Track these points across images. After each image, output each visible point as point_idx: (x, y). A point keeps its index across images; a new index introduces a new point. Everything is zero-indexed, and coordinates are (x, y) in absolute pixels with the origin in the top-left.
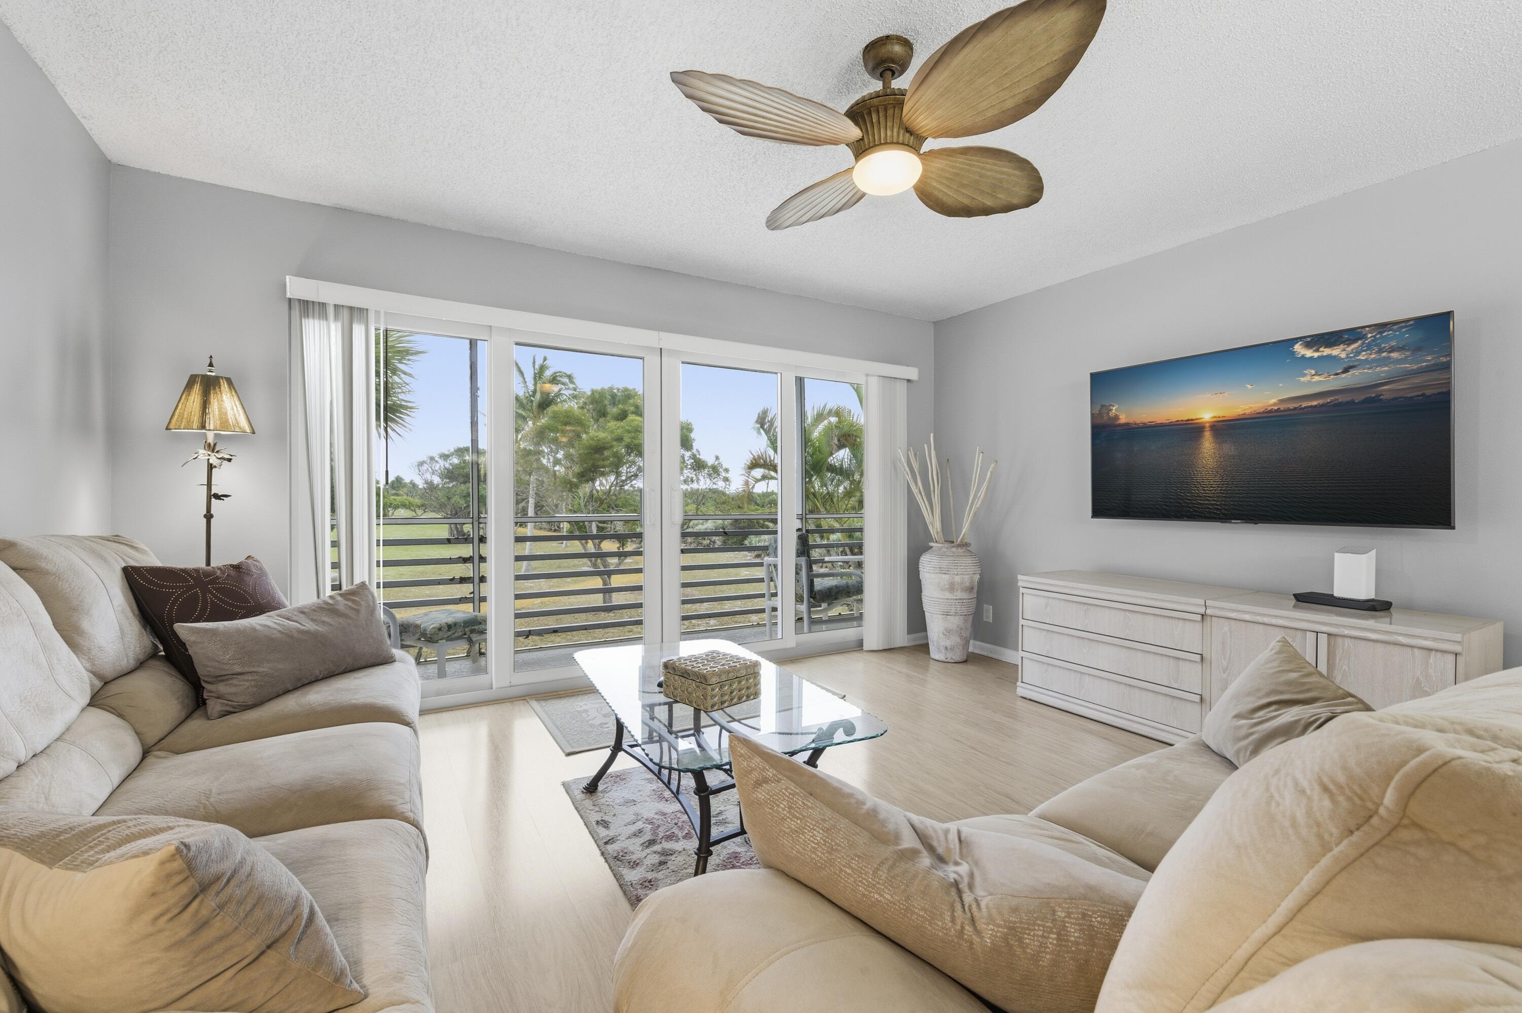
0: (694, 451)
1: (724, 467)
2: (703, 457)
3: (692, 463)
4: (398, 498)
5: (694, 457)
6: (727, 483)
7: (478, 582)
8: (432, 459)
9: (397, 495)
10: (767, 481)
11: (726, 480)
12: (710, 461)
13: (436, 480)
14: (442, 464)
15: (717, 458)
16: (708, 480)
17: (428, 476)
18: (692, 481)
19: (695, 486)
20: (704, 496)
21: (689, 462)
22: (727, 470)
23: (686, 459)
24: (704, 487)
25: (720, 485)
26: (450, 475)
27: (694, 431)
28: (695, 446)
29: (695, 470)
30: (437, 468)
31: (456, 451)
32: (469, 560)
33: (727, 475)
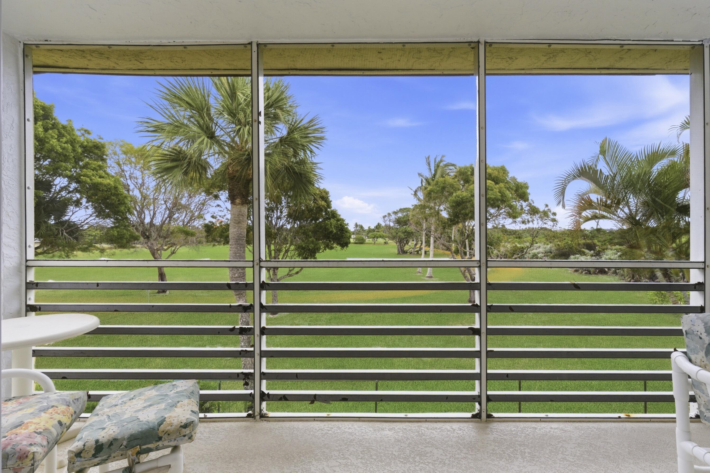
0: (530, 201)
1: (552, 212)
2: (536, 204)
3: (529, 209)
4: (378, 233)
5: (530, 205)
6: (555, 223)
7: (259, 334)
8: (389, 214)
9: (378, 232)
10: (597, 220)
11: (554, 220)
12: (542, 208)
13: (392, 224)
14: (393, 217)
15: (547, 206)
16: (539, 220)
17: (388, 223)
18: (529, 222)
19: (530, 225)
20: (538, 232)
21: (526, 209)
22: (554, 214)
23: (524, 207)
24: (537, 227)
25: (549, 225)
26: (398, 221)
27: (529, 188)
28: (530, 197)
29: (531, 214)
30: (392, 218)
31: (400, 210)
32: (250, 309)
33: (554, 217)
